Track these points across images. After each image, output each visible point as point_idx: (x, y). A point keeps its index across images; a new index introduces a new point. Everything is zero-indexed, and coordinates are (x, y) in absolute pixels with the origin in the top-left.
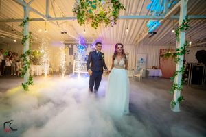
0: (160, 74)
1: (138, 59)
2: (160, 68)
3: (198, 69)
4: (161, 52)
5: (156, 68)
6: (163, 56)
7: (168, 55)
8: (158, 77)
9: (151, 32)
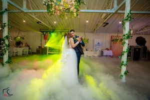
0: (111, 54)
1: (96, 43)
2: (111, 49)
3: (137, 50)
4: (112, 38)
5: (108, 50)
6: (113, 40)
7: (117, 40)
8: (110, 56)
9: (105, 23)
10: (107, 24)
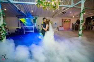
1: (54, 23)
3: (77, 26)
10: (65, 13)
